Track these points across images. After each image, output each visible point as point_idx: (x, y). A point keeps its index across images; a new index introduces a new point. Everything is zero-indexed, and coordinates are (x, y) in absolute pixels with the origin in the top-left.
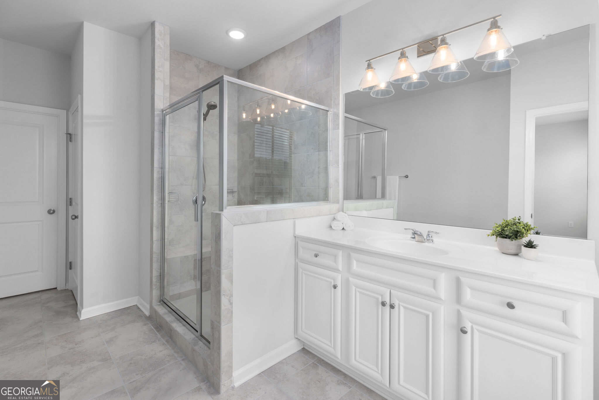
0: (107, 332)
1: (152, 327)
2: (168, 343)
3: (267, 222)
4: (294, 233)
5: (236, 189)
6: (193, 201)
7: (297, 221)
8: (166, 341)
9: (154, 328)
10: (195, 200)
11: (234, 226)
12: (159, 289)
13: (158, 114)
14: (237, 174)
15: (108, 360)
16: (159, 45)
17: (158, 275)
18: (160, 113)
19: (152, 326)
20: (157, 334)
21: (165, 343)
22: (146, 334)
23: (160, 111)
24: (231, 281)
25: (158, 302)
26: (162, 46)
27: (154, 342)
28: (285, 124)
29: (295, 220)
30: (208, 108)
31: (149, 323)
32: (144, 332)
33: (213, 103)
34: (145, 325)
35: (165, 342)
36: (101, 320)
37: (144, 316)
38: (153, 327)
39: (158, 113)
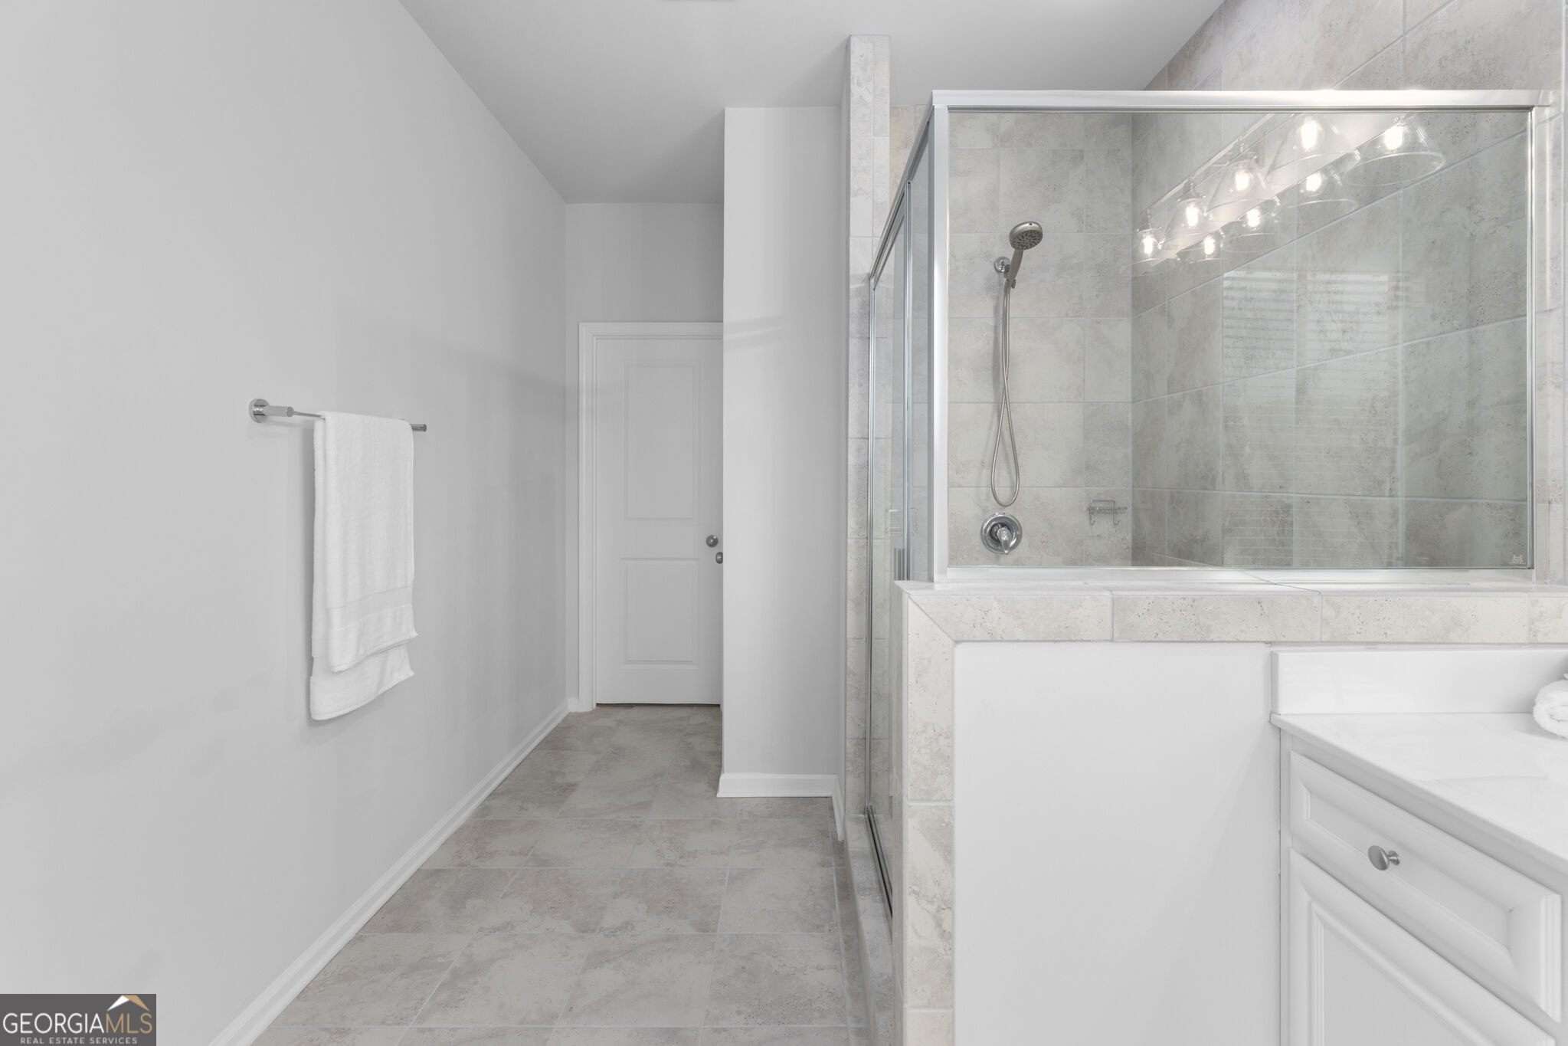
0: (744, 851)
1: (835, 881)
2: (846, 950)
3: (1112, 641)
4: (1273, 712)
5: (1125, 500)
6: (982, 531)
7: (1287, 658)
8: (845, 943)
9: (838, 885)
10: (989, 528)
11: (957, 642)
12: (862, 776)
13: (857, 289)
14: (1130, 450)
15: (708, 931)
16: (861, 97)
17: (861, 737)
18: (863, 285)
19: (837, 875)
20: (834, 907)
21: (841, 946)
22: (814, 893)
23: (863, 281)
24: (947, 851)
25: (860, 813)
26: (869, 98)
27: (819, 928)
28: (1298, 238)
29: (1274, 649)
30: (1013, 245)
31: (833, 864)
32: (812, 887)
33: (1028, 225)
34: (823, 866)
35: (842, 942)
36: (749, 812)
37: (832, 836)
38: (837, 878)
39: (857, 286)
